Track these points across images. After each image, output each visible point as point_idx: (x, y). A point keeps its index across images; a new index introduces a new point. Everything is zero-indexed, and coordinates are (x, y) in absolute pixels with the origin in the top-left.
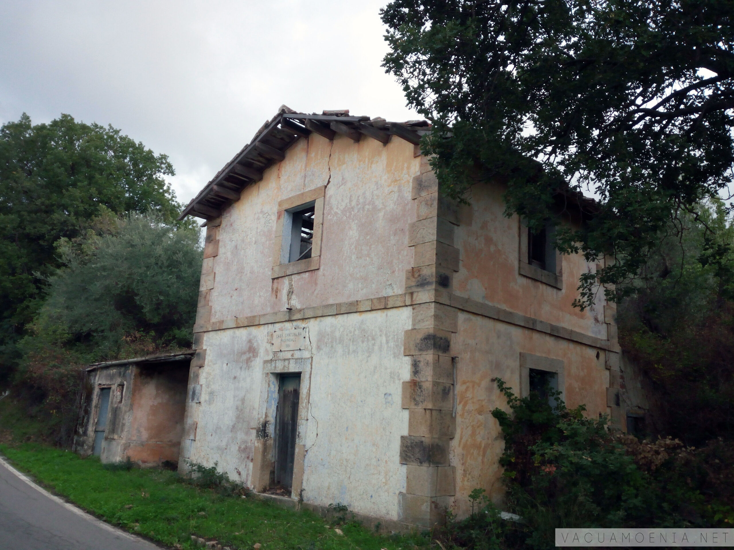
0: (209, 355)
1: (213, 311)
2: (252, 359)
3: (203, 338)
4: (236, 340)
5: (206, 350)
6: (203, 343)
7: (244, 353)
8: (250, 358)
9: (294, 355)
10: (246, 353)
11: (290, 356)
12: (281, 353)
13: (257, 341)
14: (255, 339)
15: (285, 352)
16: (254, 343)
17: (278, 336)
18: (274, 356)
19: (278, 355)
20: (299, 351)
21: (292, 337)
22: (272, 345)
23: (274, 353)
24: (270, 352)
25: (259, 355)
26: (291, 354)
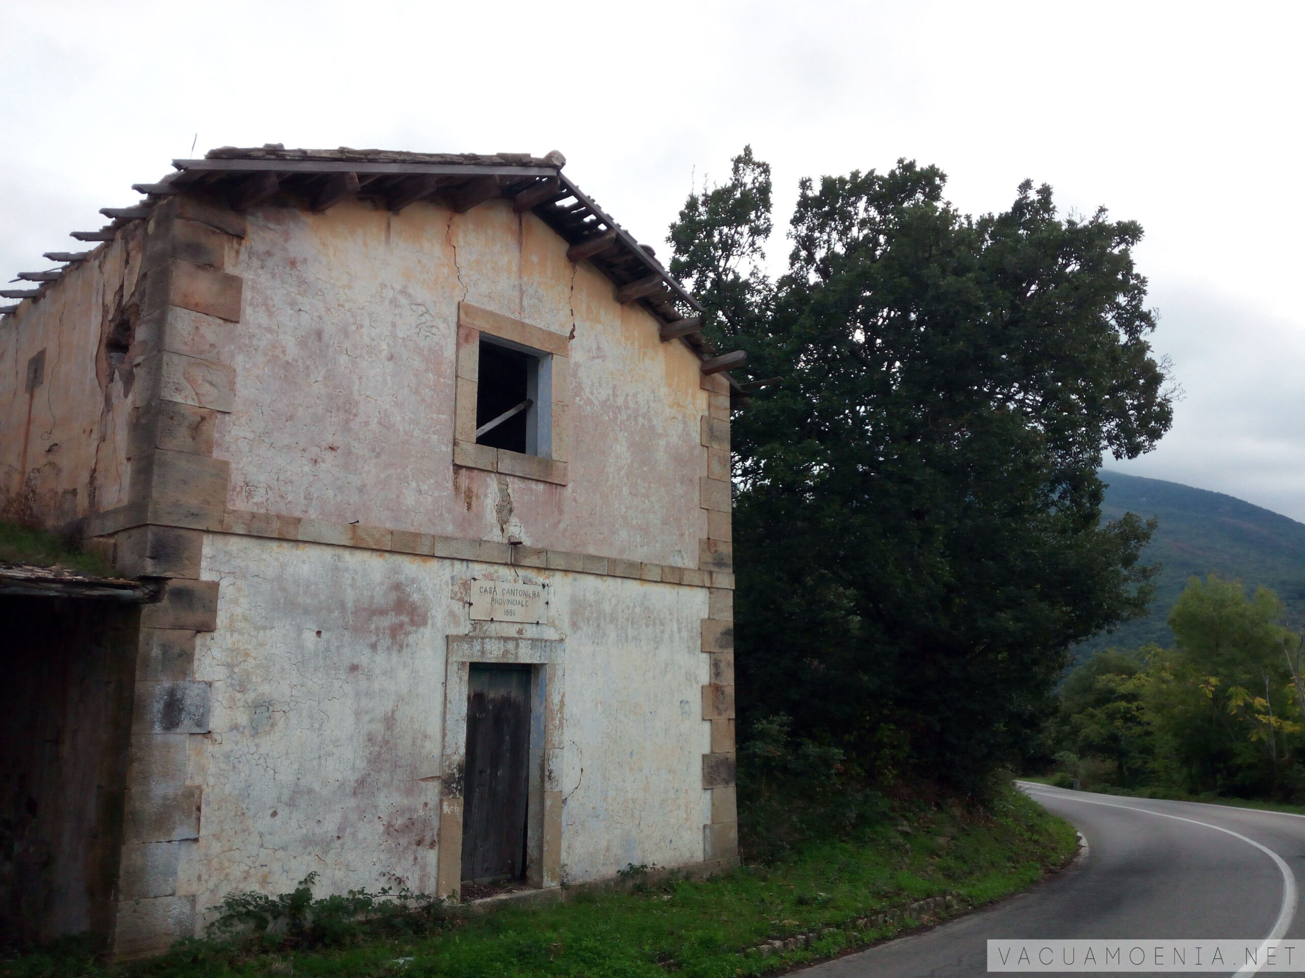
0: (235, 602)
1: (237, 479)
2: (410, 628)
3: (199, 549)
4: (347, 575)
5: (215, 584)
6: (198, 562)
7: (382, 612)
8: (401, 625)
9: (524, 631)
10: (387, 614)
11: (514, 632)
12: (493, 626)
13: (420, 589)
14: (415, 586)
15: (502, 624)
16: (413, 593)
17: (483, 590)
18: (475, 629)
19: (485, 628)
20: (535, 625)
21: (518, 598)
22: (467, 605)
23: (473, 622)
24: (462, 619)
25: (430, 622)
26: (517, 630)
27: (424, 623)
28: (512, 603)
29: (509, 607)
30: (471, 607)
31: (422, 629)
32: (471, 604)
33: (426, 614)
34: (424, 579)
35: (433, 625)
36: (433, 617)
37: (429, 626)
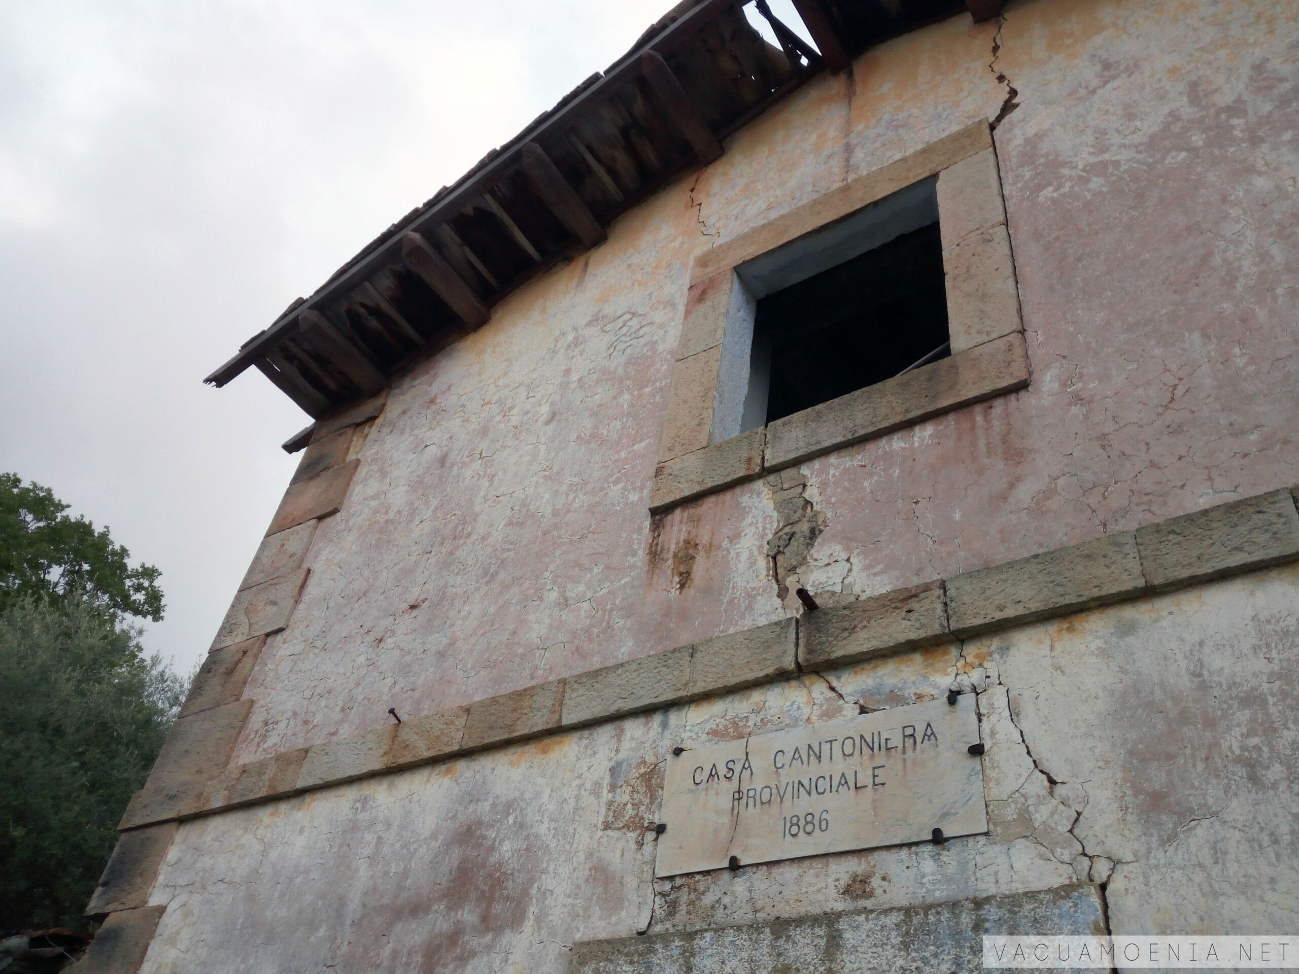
0: (172, 941)
1: (256, 721)
2: (474, 942)
3: (162, 855)
4: (370, 837)
5: (161, 910)
6: (155, 875)
7: (417, 909)
8: (454, 937)
9: (875, 882)
10: (427, 909)
11: (832, 892)
12: (740, 885)
13: (522, 826)
14: (511, 820)
15: (775, 871)
16: (502, 840)
17: (702, 776)
18: (672, 908)
19: (708, 899)
20: (929, 849)
21: (839, 766)
22: (650, 836)
23: (667, 886)
24: (631, 882)
25: (533, 909)
26: (845, 880)
27: (516, 920)
28: (813, 789)
29: (804, 804)
30: (662, 838)
31: (508, 937)
32: (660, 829)
33: (525, 893)
34: (538, 795)
35: (538, 920)
36: (545, 894)
37: (528, 926)
